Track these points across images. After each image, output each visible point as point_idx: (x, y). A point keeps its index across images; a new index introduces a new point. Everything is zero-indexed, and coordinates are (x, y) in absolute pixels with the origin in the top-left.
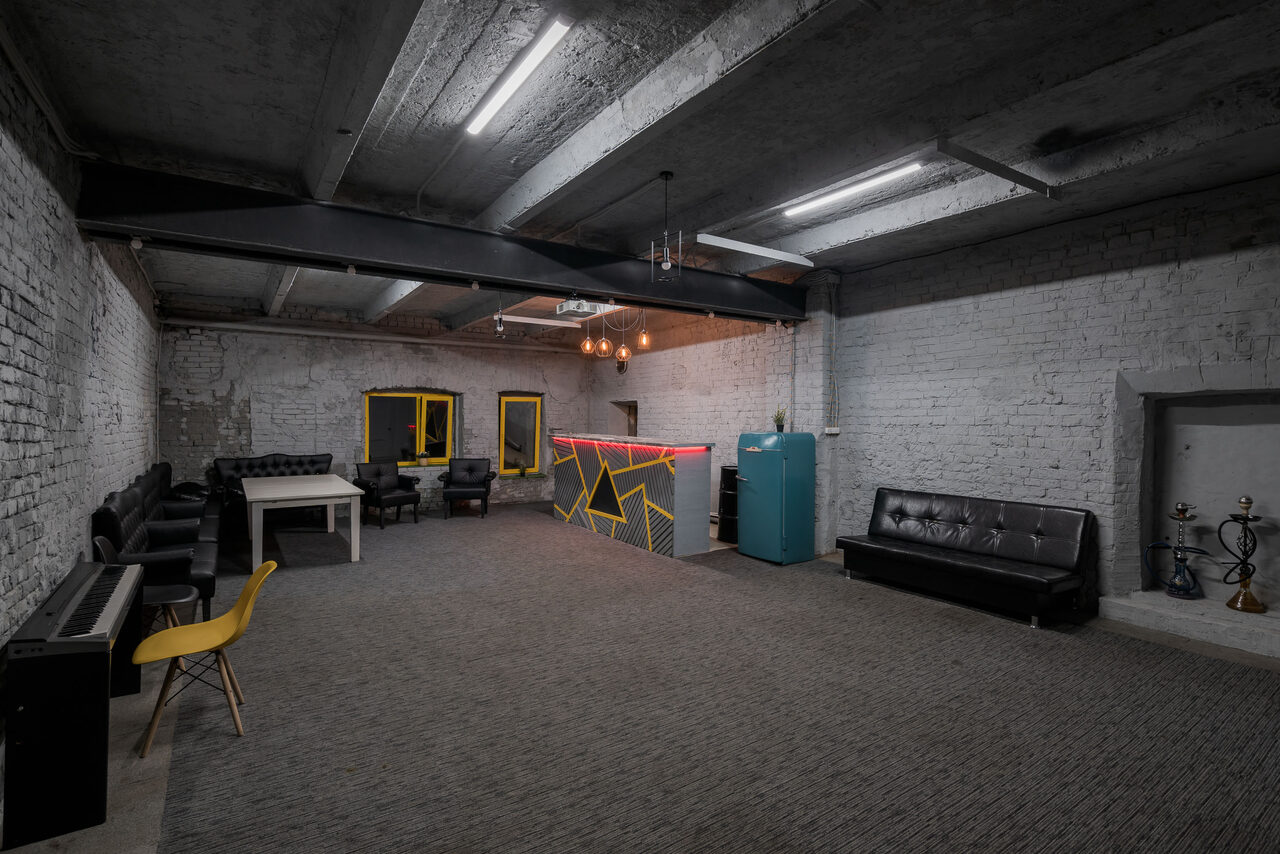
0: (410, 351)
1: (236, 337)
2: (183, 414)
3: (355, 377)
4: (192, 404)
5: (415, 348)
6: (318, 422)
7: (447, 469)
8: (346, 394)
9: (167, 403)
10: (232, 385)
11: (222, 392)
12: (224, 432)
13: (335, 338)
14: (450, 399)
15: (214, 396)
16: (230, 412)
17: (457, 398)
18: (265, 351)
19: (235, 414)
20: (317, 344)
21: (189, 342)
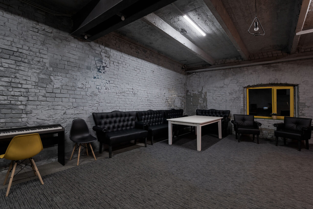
0: (266, 68)
1: (203, 73)
2: (192, 97)
3: (240, 82)
4: (193, 94)
5: (269, 66)
6: (227, 99)
7: (283, 122)
8: (237, 89)
9: (188, 94)
10: (202, 88)
11: (200, 90)
12: (200, 102)
13: (233, 68)
14: (291, 88)
15: (198, 91)
16: (202, 96)
17: (296, 87)
18: (211, 76)
19: (203, 97)
20: (226, 72)
21: (193, 77)
